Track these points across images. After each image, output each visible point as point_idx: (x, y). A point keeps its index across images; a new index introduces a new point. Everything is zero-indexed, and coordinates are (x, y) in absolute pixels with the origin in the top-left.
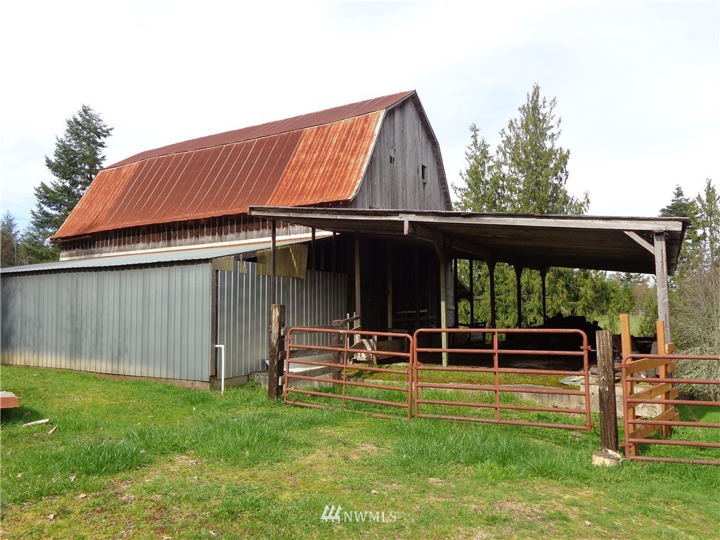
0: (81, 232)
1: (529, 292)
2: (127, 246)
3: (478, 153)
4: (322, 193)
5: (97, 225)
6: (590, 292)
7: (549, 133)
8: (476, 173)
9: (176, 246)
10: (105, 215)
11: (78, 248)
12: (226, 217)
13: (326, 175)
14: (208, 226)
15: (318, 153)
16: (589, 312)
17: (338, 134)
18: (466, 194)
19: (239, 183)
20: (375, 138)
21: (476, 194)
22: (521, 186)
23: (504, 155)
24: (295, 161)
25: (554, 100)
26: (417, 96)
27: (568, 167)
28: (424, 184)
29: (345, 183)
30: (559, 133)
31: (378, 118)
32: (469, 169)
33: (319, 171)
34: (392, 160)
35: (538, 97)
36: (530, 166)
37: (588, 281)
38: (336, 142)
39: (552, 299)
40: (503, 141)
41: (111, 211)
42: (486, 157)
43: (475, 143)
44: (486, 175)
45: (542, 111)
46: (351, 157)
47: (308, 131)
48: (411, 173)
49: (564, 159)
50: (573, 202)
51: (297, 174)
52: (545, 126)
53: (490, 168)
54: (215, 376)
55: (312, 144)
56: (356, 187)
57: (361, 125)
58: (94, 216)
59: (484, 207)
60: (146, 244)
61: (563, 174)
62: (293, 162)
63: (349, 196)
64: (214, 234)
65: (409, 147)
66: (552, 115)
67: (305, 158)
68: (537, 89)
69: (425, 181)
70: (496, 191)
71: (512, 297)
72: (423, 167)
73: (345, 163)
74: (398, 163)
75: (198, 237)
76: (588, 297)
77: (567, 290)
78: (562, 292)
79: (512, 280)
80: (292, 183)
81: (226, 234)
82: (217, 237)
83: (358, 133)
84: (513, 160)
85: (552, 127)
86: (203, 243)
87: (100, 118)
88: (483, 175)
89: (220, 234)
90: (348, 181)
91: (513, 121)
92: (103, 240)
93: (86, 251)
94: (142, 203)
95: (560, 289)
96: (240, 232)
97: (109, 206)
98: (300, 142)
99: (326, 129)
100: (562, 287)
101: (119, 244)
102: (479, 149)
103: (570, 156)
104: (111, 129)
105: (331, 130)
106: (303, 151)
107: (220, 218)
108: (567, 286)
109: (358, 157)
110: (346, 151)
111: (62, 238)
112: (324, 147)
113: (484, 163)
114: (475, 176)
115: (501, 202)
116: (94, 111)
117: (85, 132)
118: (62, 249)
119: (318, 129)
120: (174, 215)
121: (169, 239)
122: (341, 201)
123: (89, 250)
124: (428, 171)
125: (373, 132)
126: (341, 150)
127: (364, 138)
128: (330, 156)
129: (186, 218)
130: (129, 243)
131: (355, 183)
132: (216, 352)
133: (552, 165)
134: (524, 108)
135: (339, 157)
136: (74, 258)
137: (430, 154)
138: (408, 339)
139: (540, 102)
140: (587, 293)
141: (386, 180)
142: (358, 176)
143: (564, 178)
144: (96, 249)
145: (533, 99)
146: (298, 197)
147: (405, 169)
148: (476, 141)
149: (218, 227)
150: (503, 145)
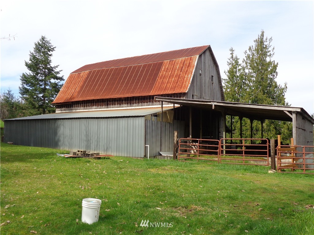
0: (66, 101)
1: (257, 130)
2: (88, 107)
3: (234, 62)
4: (174, 89)
5: (74, 98)
6: (286, 131)
7: (268, 54)
8: (233, 72)
9: (110, 108)
10: (76, 94)
11: (65, 107)
12: (133, 97)
13: (175, 82)
14: (125, 100)
15: (171, 72)
16: (286, 140)
17: (179, 64)
18: (227, 82)
19: (137, 83)
20: (195, 67)
21: (232, 82)
22: (254, 79)
23: (246, 63)
24: (161, 75)
25: (271, 38)
26: (210, 47)
27: (277, 71)
28: (213, 83)
29: (183, 85)
30: (273, 54)
31: (196, 59)
32: (229, 70)
33: (172, 80)
34: (200, 75)
35: (263, 37)
36: (259, 70)
37: (285, 126)
38: (178, 68)
39: (268, 134)
40: (246, 57)
41: (79, 92)
42: (237, 64)
43: (232, 57)
44: (237, 73)
45: (265, 43)
46: (185, 75)
47: (166, 62)
48: (208, 79)
49: (275, 67)
50: (280, 87)
51: (163, 80)
52: (266, 50)
53: (239, 70)
54: (145, 156)
55: (168, 68)
56: (188, 87)
57: (189, 61)
58: (71, 94)
59: (236, 88)
60: (97, 107)
61: (275, 73)
62: (160, 75)
63: (186, 91)
64: (128, 104)
65: (207, 69)
66: (270, 45)
67: (166, 73)
68: (263, 32)
69: (213, 82)
70: (242, 81)
71: (249, 133)
72: (212, 76)
73: (183, 77)
74: (203, 76)
75: (121, 105)
76: (285, 133)
77: (275, 130)
78: (273, 131)
79: (249, 125)
80: (161, 84)
81: (133, 104)
82: (129, 105)
83: (188, 64)
84: (250, 66)
85: (270, 51)
86: (123, 107)
87: (50, 42)
88: (236, 73)
89: (131, 104)
90: (185, 85)
91: (251, 47)
92: (76, 104)
93: (69, 109)
94: (93, 89)
95: (272, 129)
96: (139, 103)
97: (78, 89)
98: (163, 67)
99: (174, 62)
100: (273, 128)
101: (84, 107)
102: (234, 60)
103: (278, 65)
104: (55, 48)
105: (176, 62)
106: (164, 70)
107: (131, 97)
108: (275, 128)
109: (188, 75)
110: (183, 72)
111: (57, 103)
112: (173, 69)
113: (236, 67)
114: (232, 73)
115: (244, 87)
116: (48, 39)
117: (43, 49)
118: (57, 108)
119: (170, 61)
120: (110, 95)
121: (107, 105)
122: (182, 93)
123: (70, 109)
124: (214, 78)
125: (194, 65)
126: (181, 71)
127: (190, 67)
128: (176, 74)
129: (115, 97)
130: (89, 106)
131: (188, 85)
132: (146, 148)
133: (269, 70)
134: (256, 41)
135: (180, 74)
136: (63, 112)
137: (215, 71)
138: (218, 142)
139: (264, 39)
140: (284, 131)
141: (198, 83)
142: (189, 83)
143: (275, 75)
144: (73, 108)
145: (261, 37)
146: (164, 90)
147: (205, 78)
148: (233, 56)
149: (130, 101)
150: (245, 59)
